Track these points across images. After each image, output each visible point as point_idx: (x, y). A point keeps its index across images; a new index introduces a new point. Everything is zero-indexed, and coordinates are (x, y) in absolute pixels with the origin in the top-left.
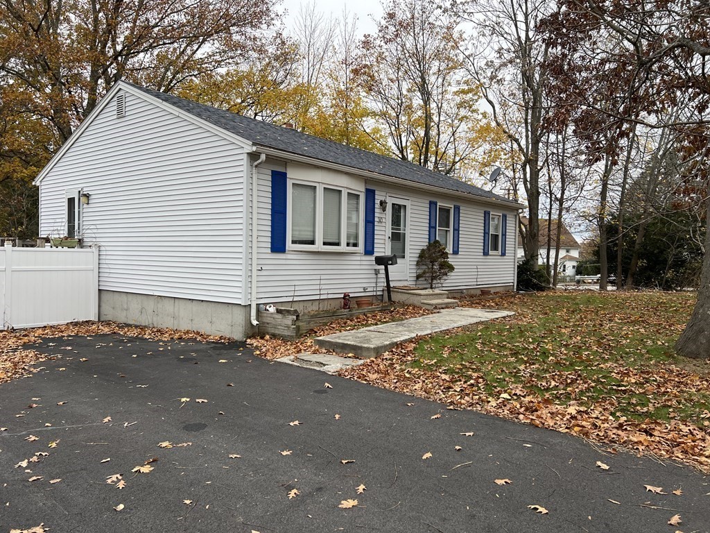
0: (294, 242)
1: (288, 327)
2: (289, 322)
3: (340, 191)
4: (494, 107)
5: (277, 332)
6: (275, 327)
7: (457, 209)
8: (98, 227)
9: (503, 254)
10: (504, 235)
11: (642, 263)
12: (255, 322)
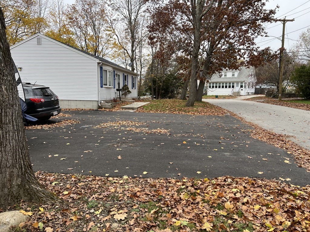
0: (104, 85)
1: (110, 106)
2: (110, 105)
3: (107, 70)
4: (118, 37)
5: (106, 107)
6: (105, 106)
7: (127, 75)
8: (27, 79)
9: (135, 89)
10: (135, 83)
11: (163, 92)
12: (100, 105)
